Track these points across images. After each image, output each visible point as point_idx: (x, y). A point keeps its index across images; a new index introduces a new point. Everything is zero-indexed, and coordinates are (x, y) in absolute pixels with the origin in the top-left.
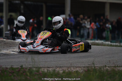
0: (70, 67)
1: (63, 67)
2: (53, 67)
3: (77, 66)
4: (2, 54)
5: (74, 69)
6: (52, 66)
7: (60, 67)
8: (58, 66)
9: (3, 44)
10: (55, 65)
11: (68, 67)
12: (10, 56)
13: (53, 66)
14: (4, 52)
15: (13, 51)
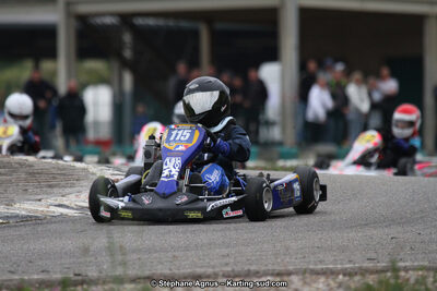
0: (289, 274)
1: (258, 272)
2: (216, 275)
3: (320, 267)
4: (17, 216)
5: (305, 283)
6: (210, 271)
7: (248, 274)
8: (238, 269)
9: (23, 176)
10: (227, 264)
11: (278, 275)
12: (49, 227)
13: (217, 270)
14: (24, 207)
15: (60, 206)
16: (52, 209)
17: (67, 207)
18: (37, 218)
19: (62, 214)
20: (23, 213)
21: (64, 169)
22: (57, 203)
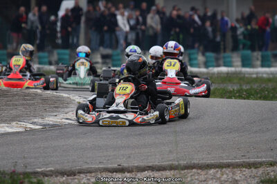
4: (49, 124)
15: (67, 119)
16: (64, 120)
17: (70, 120)
18: (58, 126)
19: (69, 124)
20: (51, 123)
21: (58, 97)
22: (65, 117)
